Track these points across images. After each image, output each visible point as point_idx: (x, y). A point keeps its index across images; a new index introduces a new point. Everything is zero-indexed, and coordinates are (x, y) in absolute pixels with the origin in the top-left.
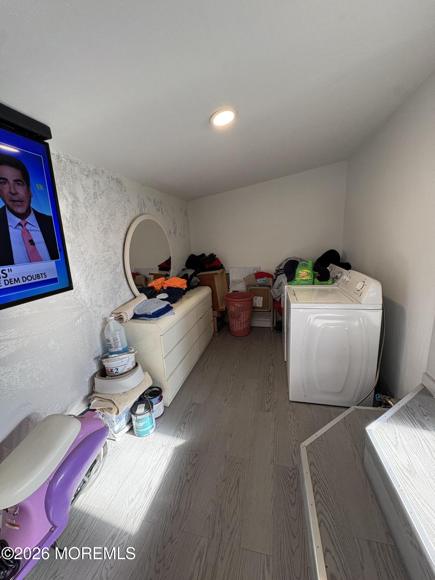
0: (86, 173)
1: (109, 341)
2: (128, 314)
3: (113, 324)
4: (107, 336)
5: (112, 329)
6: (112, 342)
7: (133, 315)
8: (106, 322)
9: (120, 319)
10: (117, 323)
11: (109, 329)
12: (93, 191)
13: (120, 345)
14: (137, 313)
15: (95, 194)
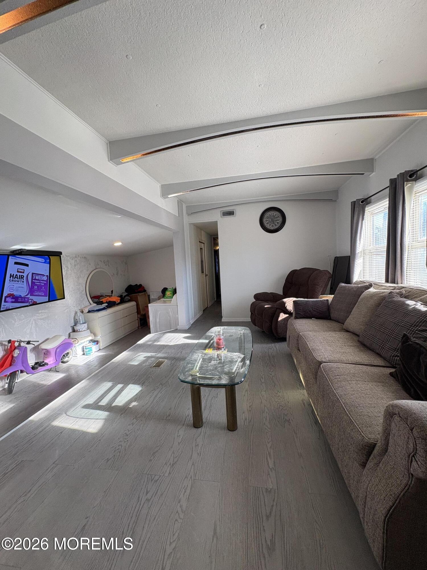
0: (72, 258)
1: (77, 320)
2: (86, 310)
3: (79, 313)
4: (76, 318)
5: (78, 315)
6: (78, 320)
7: (88, 311)
8: (76, 313)
9: (82, 312)
10: (81, 314)
11: (77, 315)
12: (74, 264)
13: (81, 321)
14: (90, 310)
15: (75, 265)
